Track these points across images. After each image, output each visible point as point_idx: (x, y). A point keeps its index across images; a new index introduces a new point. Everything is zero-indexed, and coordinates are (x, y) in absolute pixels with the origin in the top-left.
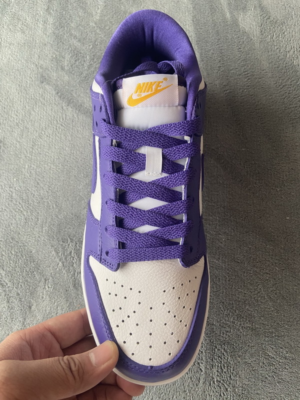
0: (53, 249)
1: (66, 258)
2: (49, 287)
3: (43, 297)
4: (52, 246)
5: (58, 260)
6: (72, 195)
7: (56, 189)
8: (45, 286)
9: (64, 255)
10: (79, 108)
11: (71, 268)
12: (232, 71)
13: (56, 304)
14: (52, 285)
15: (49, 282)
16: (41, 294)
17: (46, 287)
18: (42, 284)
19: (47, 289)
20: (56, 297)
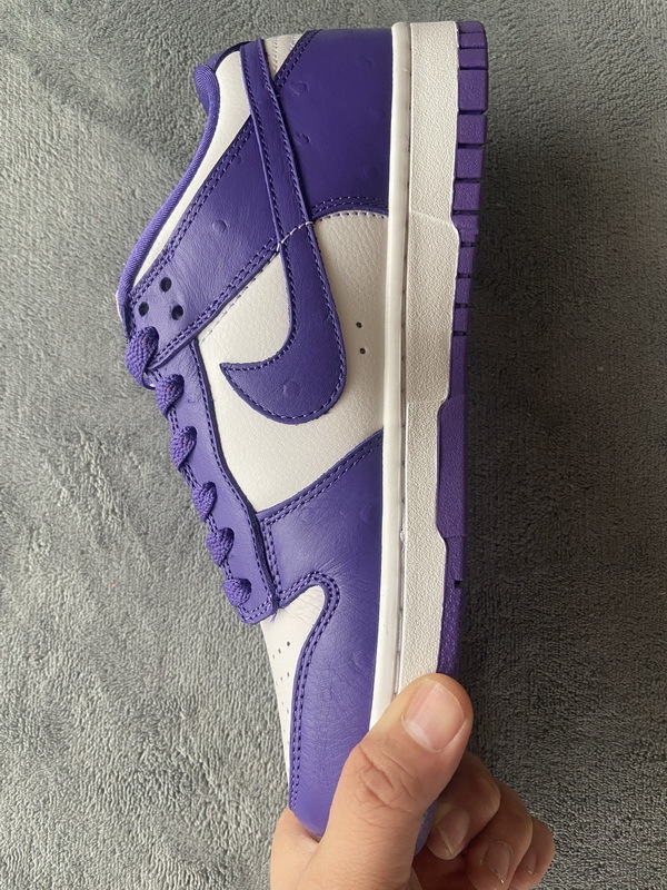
0: (44, 458)
1: (77, 479)
2: (40, 546)
3: (27, 570)
4: (43, 451)
5: (58, 484)
6: (84, 328)
7: (44, 315)
8: (30, 542)
9: (72, 470)
10: (91, 107)
11: (91, 501)
12: (472, 8)
13: (58, 582)
14: (47, 542)
15: (39, 534)
16: (22, 562)
17: (34, 546)
18: (22, 539)
19: (37, 550)
20: (59, 568)
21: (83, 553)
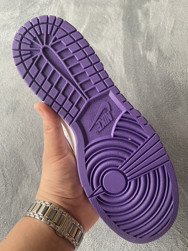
21: (38, 184)
